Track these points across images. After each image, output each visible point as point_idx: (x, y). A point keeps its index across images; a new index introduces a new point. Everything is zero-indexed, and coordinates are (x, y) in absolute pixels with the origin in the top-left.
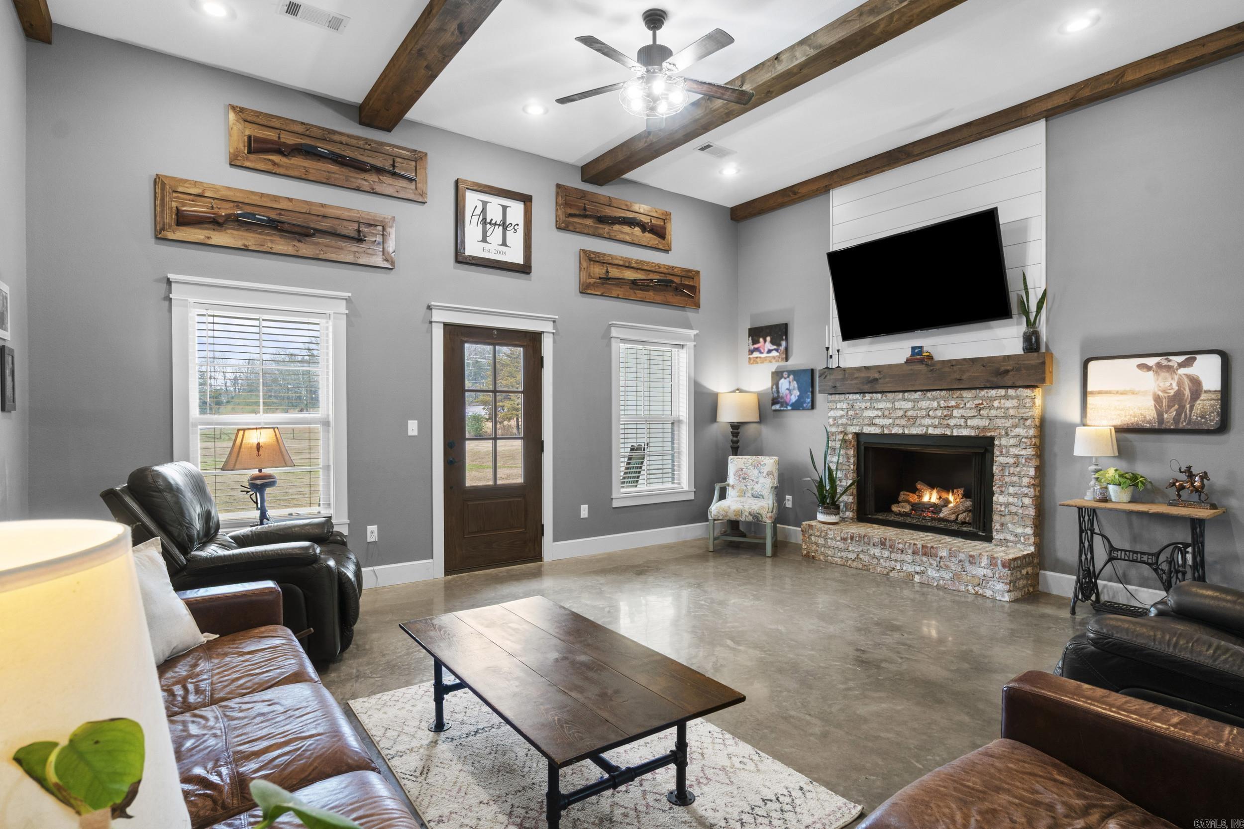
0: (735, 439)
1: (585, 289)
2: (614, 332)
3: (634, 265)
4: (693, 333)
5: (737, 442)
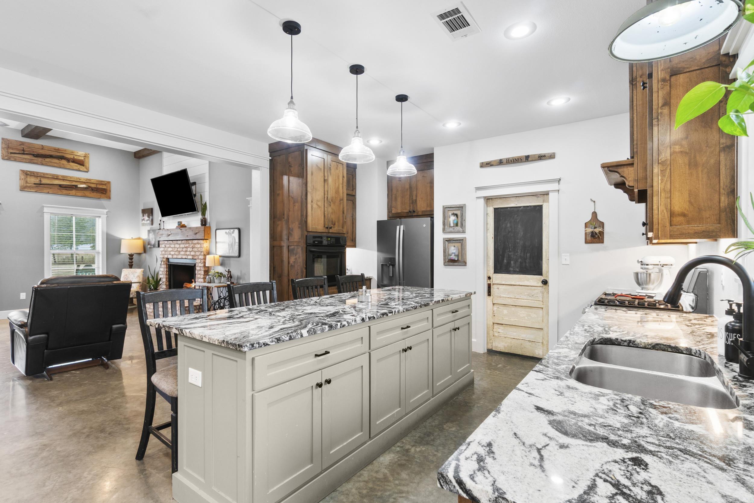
0: (131, 261)
1: (23, 188)
2: (45, 210)
3: (60, 178)
4: (105, 211)
5: (132, 262)
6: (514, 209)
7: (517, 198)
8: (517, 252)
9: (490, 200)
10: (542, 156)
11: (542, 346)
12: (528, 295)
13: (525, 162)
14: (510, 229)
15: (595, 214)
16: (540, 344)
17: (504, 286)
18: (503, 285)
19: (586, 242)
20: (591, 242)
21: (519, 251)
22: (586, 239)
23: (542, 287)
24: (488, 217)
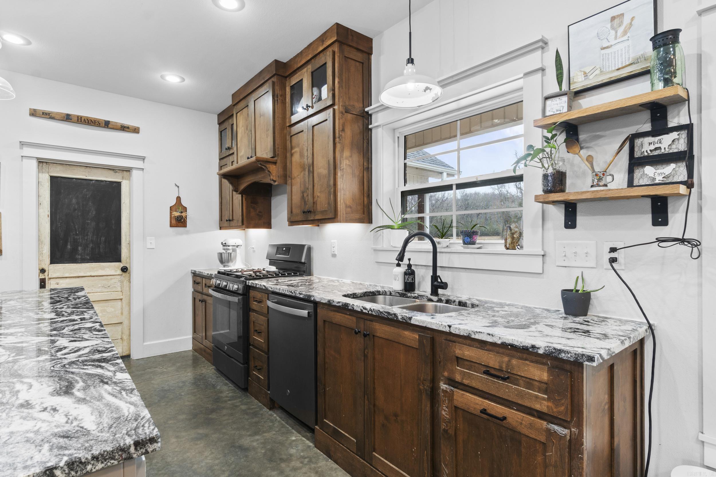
6: (83, 181)
7: (88, 169)
8: (87, 235)
9: (44, 164)
10: (125, 127)
11: (121, 342)
12: (103, 287)
13: (104, 127)
14: (76, 207)
15: (179, 199)
16: (119, 341)
17: (68, 280)
18: (66, 278)
19: (171, 226)
20: (175, 226)
21: (90, 235)
22: (171, 222)
23: (121, 275)
24: (40, 187)
